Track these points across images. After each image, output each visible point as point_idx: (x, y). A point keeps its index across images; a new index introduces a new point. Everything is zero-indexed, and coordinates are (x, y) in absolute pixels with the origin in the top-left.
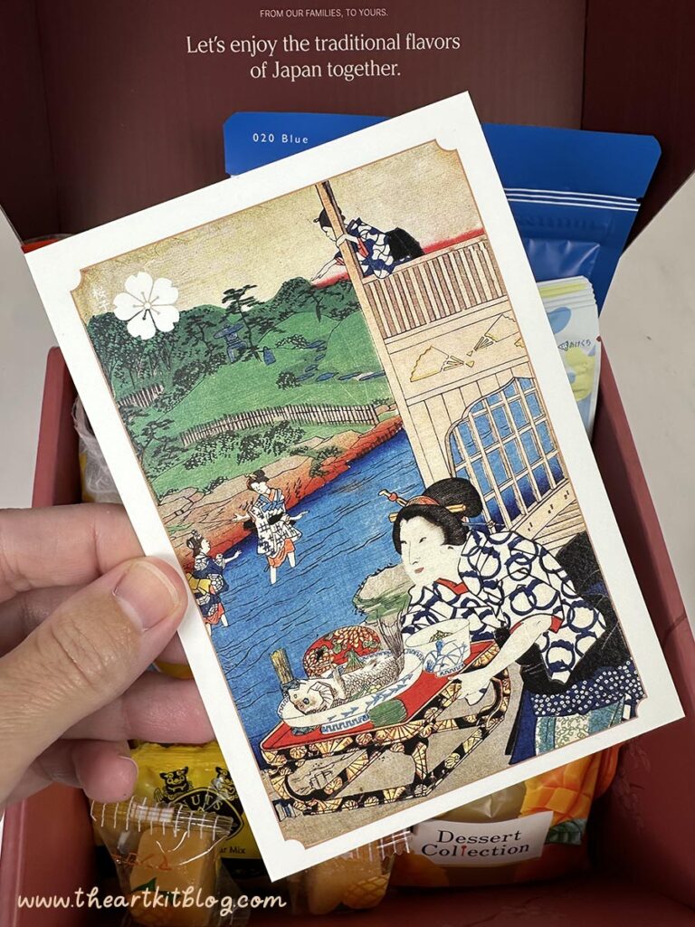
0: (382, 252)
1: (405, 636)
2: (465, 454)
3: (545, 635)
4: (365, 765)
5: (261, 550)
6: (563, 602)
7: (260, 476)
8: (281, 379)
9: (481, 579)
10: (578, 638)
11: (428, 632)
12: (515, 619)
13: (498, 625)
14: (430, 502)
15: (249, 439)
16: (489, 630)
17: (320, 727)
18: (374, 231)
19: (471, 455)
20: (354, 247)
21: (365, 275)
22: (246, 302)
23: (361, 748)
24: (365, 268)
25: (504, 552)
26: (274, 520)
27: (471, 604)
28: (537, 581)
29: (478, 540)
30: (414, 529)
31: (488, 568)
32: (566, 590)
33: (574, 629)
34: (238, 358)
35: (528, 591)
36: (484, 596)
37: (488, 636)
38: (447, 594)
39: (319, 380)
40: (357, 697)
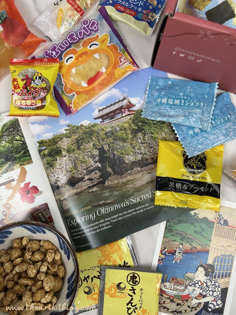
0: (222, 222)
1: (189, 286)
2: (216, 262)
3: (211, 301)
4: (169, 303)
5: (174, 256)
6: (218, 297)
7: (182, 244)
8: (195, 231)
9: (207, 285)
10: (216, 305)
11: (193, 288)
12: (208, 295)
13: (205, 294)
14: (206, 266)
15: (184, 237)
16: (203, 294)
17: (166, 292)
18: (223, 218)
19: (217, 263)
20: (218, 218)
21: (217, 224)
22: (197, 216)
23: (170, 299)
24: (218, 223)
25: (213, 282)
26: (180, 253)
27: (202, 288)
28: (215, 291)
29: (210, 278)
30: (201, 269)
31: (209, 283)
32: (219, 295)
33: (217, 303)
34: (190, 224)
35: (213, 292)
36: (205, 288)
37: (202, 295)
38: (200, 284)
39: (200, 235)
40: (175, 291)
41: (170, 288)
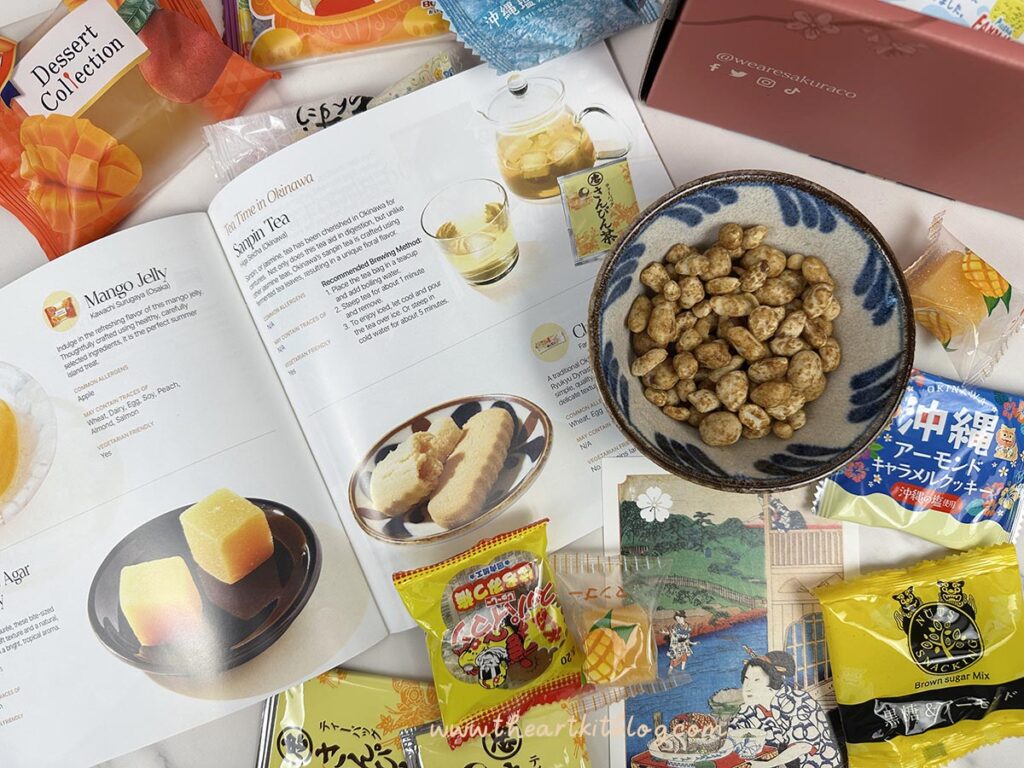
0: (785, 520)
1: (730, 729)
2: (795, 641)
3: (806, 755)
5: (669, 654)
6: (821, 740)
7: (682, 614)
8: (710, 567)
9: (781, 712)
10: (823, 763)
11: (743, 731)
12: (793, 740)
13: (782, 741)
14: (768, 661)
15: (684, 592)
16: (776, 742)
17: (667, 762)
18: (784, 508)
19: (798, 642)
20: (772, 513)
21: (773, 529)
22: (705, 521)
24: (774, 525)
25: (799, 701)
26: (681, 640)
27: (771, 724)
28: (811, 724)
29: (787, 690)
30: (754, 672)
31: (788, 707)
32: (826, 735)
33: (823, 758)
34: (691, 549)
35: (805, 728)
36: (780, 722)
37: (775, 745)
38: (761, 715)
39: (731, 575)
40: (692, 752)
41: (677, 749)
